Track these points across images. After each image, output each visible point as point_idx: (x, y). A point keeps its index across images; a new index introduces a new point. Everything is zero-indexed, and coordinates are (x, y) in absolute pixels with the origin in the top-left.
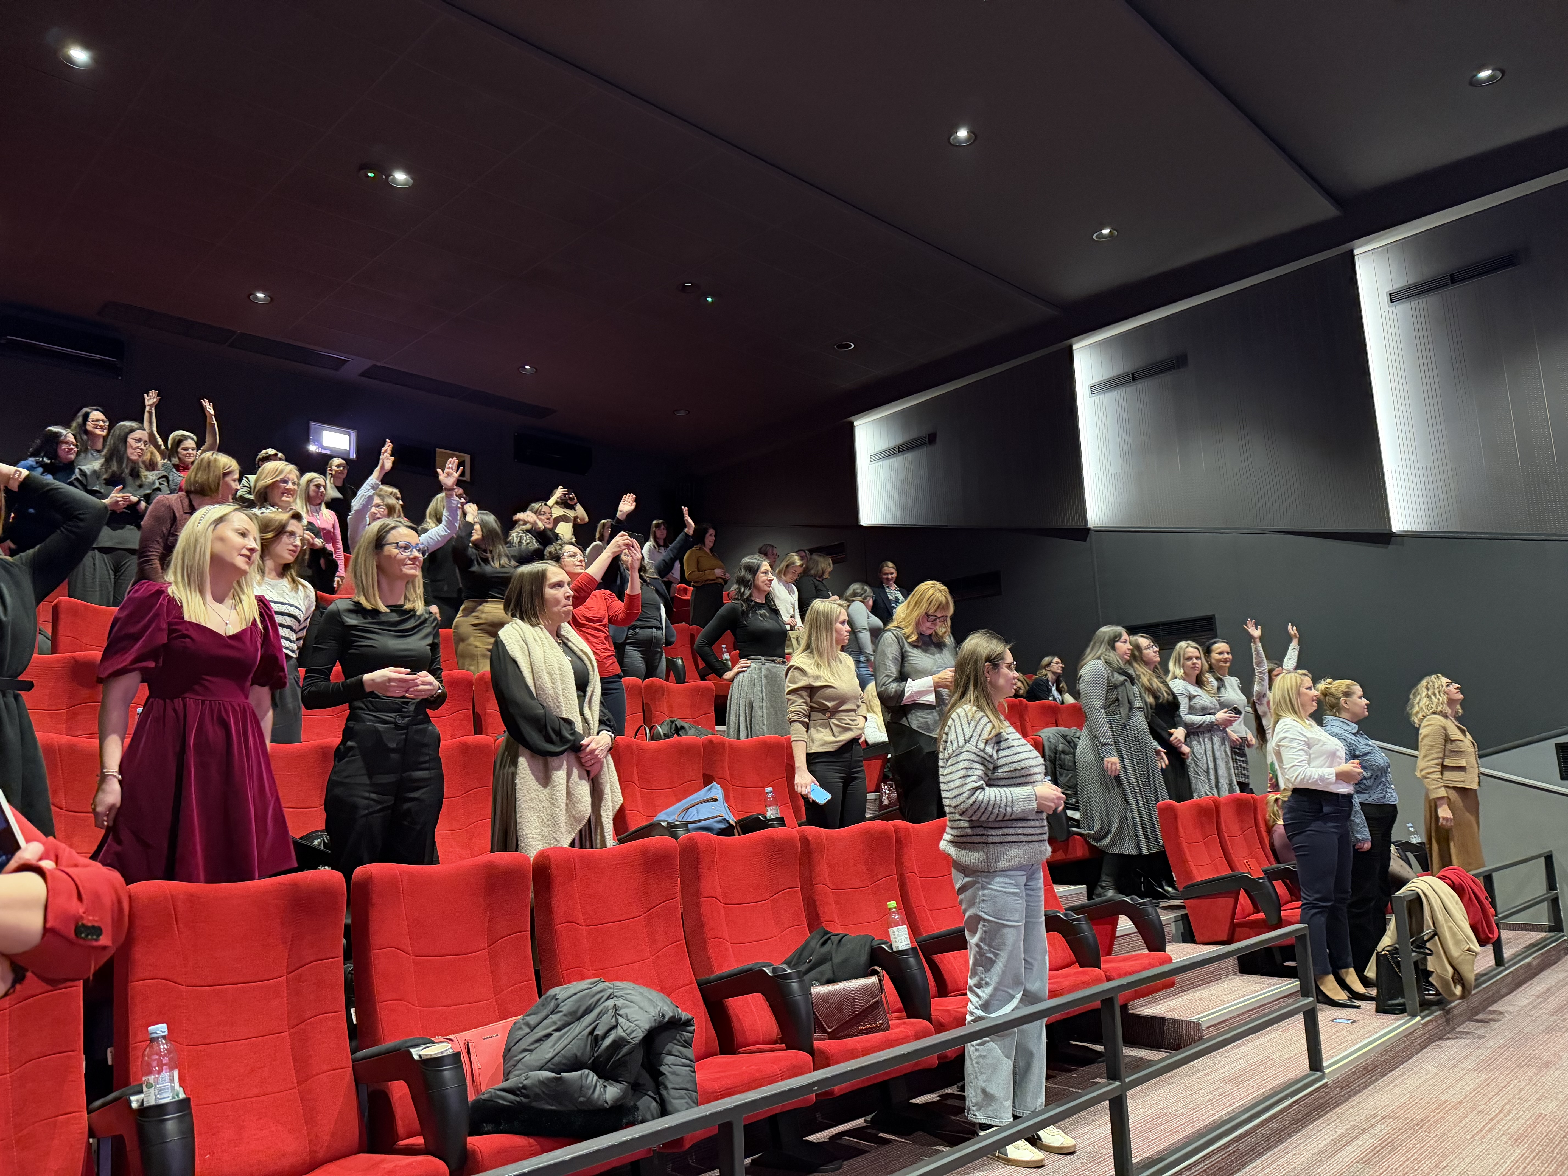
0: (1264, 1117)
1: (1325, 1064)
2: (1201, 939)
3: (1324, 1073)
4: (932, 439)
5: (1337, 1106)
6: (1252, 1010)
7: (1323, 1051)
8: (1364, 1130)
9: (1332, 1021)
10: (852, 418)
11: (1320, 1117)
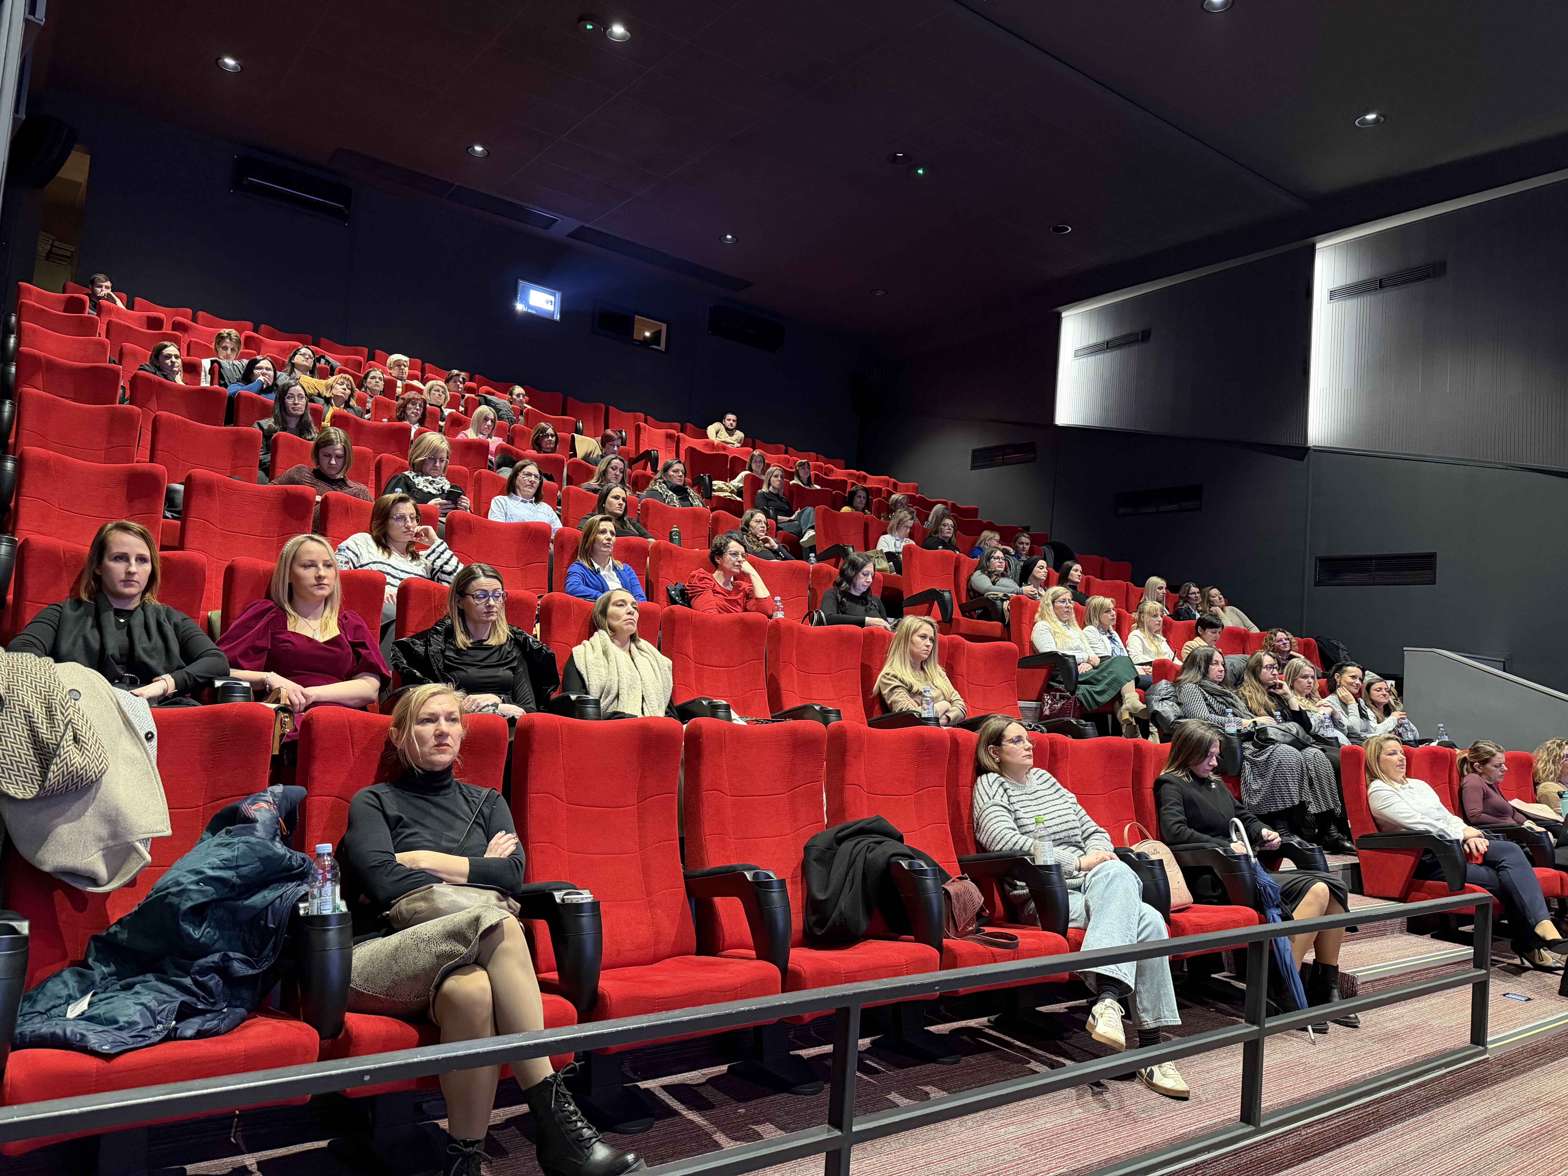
0: (1411, 1083)
1: (1488, 1040)
2: (1371, 892)
3: (1486, 1048)
4: (1145, 336)
5: (1496, 1083)
6: (1416, 972)
7: (1489, 1026)
8: (1523, 1114)
9: (1504, 995)
10: (1059, 309)
11: (1475, 1091)
